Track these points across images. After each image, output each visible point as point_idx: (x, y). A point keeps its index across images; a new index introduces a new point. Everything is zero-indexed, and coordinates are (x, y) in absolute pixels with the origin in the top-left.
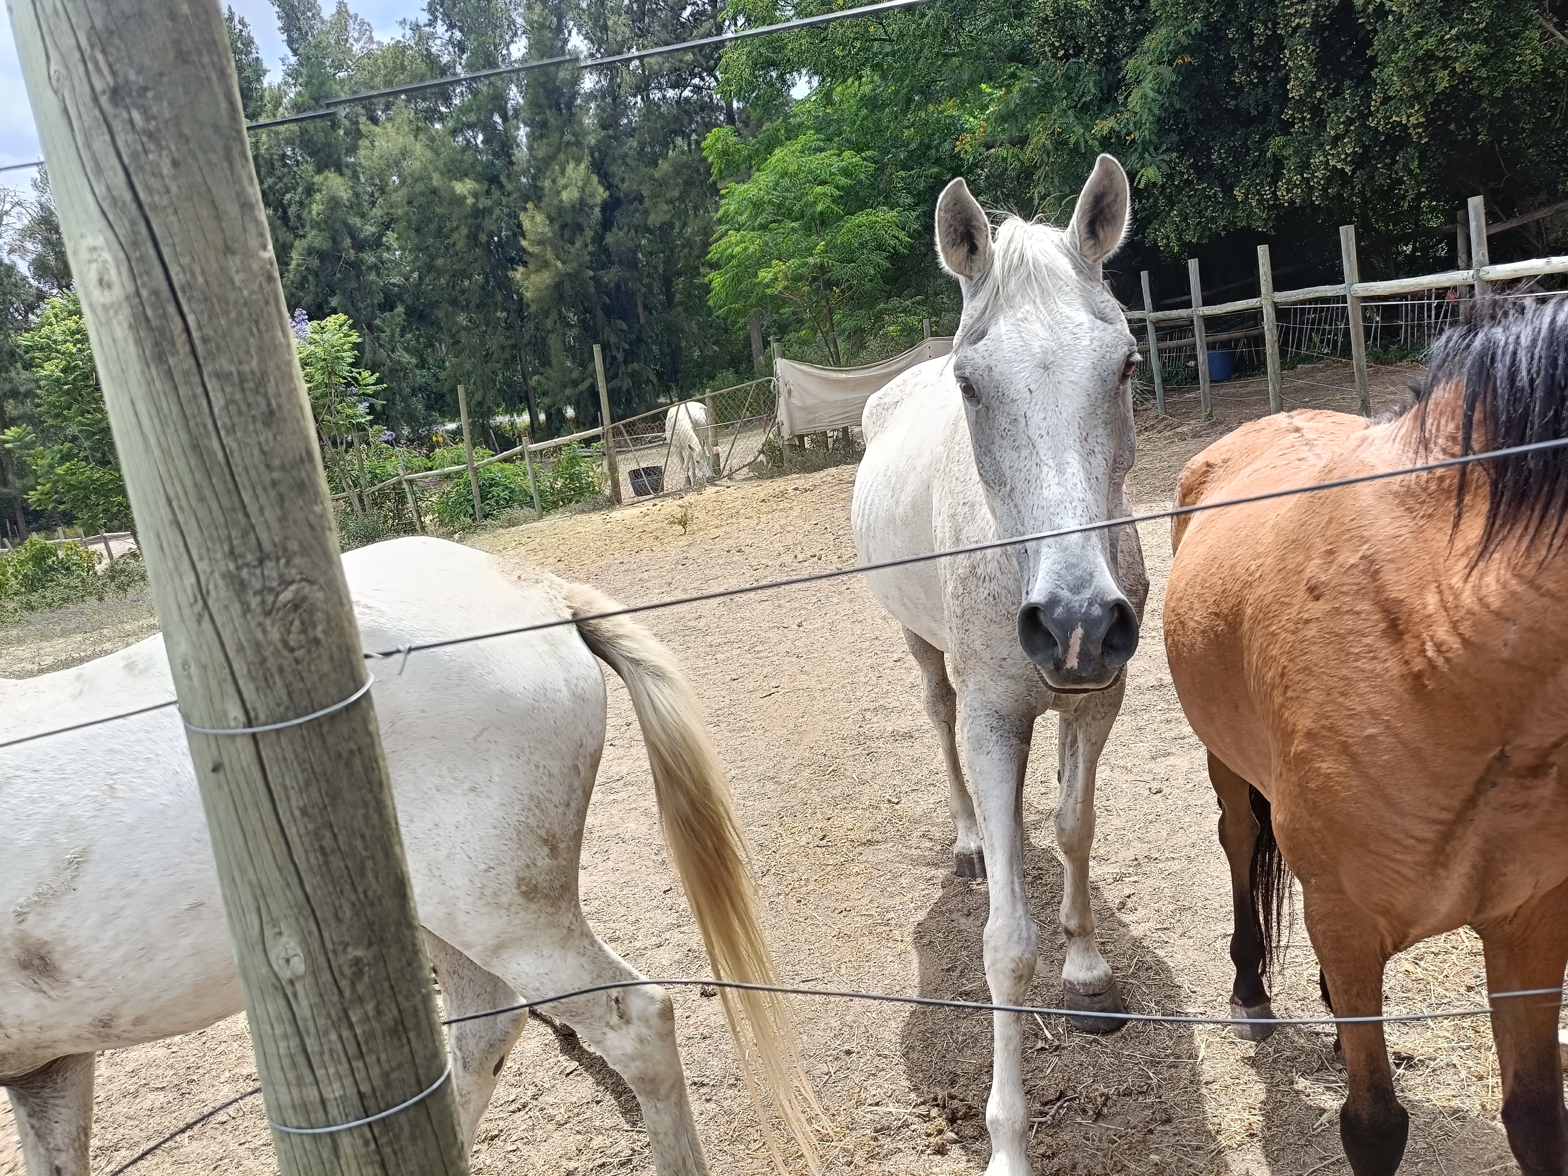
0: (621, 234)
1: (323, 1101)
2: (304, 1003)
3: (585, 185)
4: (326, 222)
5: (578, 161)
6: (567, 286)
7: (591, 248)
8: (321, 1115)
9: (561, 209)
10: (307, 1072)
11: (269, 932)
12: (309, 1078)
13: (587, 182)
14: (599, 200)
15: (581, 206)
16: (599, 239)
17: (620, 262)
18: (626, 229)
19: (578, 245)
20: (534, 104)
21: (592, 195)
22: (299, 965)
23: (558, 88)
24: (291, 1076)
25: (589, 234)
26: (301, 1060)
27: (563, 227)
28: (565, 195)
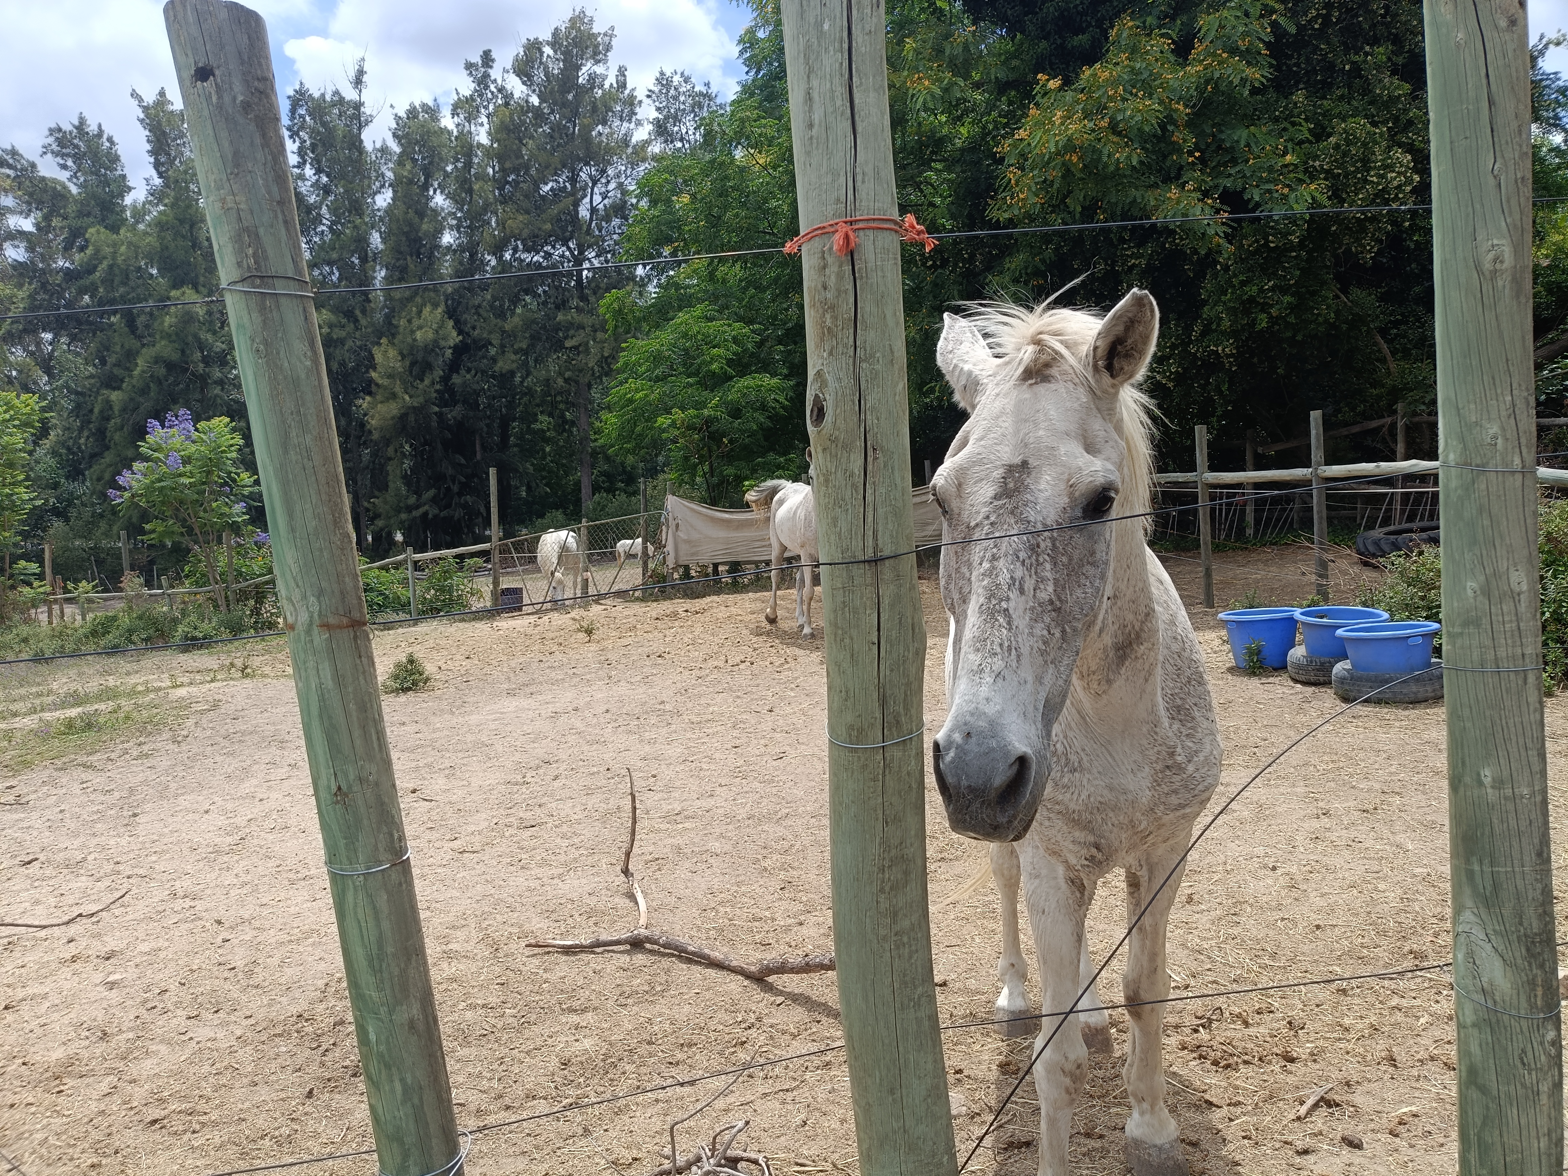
0: (468, 376)
1: (1523, 655)
2: (1523, 605)
3: (440, 328)
4: (177, 334)
5: (435, 306)
6: (412, 418)
7: (438, 387)
8: (1521, 662)
9: (413, 348)
10: (1518, 639)
11: (1512, 569)
12: (1518, 643)
13: (441, 326)
14: (451, 343)
15: (433, 348)
16: (445, 379)
17: (465, 402)
18: (473, 372)
19: (427, 382)
20: (396, 251)
21: (445, 338)
22: (1525, 587)
23: (421, 239)
24: (1509, 641)
25: (438, 373)
26: (1516, 633)
27: (413, 364)
28: (419, 335)
